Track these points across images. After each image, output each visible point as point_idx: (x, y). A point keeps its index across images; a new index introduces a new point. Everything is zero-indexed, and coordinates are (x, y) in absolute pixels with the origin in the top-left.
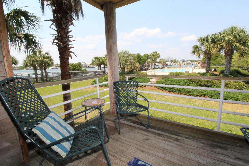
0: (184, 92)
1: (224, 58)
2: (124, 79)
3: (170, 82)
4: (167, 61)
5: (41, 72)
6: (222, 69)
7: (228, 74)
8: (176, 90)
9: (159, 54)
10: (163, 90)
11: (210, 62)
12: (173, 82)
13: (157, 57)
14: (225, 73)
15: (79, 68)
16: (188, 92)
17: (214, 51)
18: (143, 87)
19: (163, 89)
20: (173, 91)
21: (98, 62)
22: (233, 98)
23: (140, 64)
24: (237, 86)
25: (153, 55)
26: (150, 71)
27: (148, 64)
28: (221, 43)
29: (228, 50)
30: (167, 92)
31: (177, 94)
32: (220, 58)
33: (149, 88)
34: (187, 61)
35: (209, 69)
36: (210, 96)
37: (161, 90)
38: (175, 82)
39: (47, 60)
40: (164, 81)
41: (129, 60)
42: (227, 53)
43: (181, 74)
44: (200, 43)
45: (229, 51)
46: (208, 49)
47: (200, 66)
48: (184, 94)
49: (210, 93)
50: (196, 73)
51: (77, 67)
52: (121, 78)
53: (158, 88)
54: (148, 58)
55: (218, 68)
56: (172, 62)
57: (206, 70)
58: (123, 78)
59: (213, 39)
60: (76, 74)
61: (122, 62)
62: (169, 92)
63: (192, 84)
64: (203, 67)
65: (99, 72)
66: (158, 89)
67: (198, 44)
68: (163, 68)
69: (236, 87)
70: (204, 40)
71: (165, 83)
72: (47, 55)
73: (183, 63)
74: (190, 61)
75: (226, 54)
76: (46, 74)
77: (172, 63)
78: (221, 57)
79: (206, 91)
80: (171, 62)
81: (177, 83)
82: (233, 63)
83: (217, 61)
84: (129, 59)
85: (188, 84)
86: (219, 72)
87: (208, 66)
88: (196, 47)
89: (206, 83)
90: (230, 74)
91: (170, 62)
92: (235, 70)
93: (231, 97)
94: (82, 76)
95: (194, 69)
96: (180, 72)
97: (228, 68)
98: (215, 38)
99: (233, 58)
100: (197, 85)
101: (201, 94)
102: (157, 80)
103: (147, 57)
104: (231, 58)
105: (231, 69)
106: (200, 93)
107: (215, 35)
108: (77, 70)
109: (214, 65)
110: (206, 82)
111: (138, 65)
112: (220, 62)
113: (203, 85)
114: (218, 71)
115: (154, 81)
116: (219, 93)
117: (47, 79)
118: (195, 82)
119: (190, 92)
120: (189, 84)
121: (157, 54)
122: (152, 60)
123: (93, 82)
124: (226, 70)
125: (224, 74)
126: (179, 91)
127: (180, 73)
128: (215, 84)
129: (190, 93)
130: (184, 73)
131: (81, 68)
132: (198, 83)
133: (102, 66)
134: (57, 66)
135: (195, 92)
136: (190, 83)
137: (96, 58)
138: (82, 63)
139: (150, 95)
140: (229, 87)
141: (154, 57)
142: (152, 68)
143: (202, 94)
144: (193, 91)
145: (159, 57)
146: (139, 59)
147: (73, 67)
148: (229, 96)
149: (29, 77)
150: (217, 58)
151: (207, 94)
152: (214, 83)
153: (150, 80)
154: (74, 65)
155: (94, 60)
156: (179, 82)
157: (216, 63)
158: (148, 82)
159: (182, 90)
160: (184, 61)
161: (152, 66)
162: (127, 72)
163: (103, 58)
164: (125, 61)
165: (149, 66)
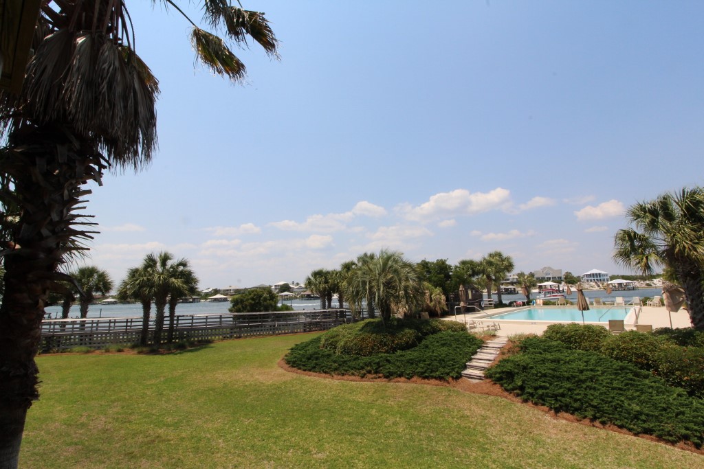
0: (617, 416)
2: (385, 345)
3: (553, 366)
4: (542, 280)
5: (157, 315)
8: (579, 403)
9: (508, 259)
10: (525, 401)
12: (564, 368)
13: (504, 269)
15: (268, 301)
16: (636, 417)
18: (450, 379)
19: (525, 397)
20: (567, 406)
21: (322, 286)
23: (445, 292)
25: (490, 263)
26: (482, 313)
27: (476, 291)
30: (545, 408)
31: (587, 421)
33: (474, 385)
34: (613, 278)
37: (519, 399)
38: (574, 365)
39: (177, 282)
40: (528, 361)
41: (400, 283)
43: (593, 332)
44: (641, 222)
46: (677, 242)
48: (621, 427)
50: (654, 328)
51: (265, 299)
52: (374, 341)
53: (506, 390)
54: (475, 273)
56: (560, 283)
58: (382, 341)
59: (688, 208)
60: (257, 322)
61: (379, 290)
62: (553, 411)
63: (646, 377)
66: (506, 394)
67: (637, 228)
68: (529, 302)
70: (654, 212)
71: (532, 368)
72: (181, 268)
73: (599, 286)
74: (624, 277)
76: (172, 321)
77: (560, 286)
80: (558, 280)
81: (581, 372)
84: (400, 280)
85: (631, 379)
87: (697, 306)
88: (629, 236)
91: (554, 281)
94: (272, 328)
95: (640, 309)
100: (668, 381)
102: (503, 354)
103: (472, 269)
106: (692, 426)
107: (694, 194)
108: (262, 308)
111: (439, 294)
113: (695, 385)
115: (491, 357)
117: (172, 335)
118: (656, 370)
119: (643, 417)
120: (630, 376)
121: (503, 260)
122: (489, 277)
123: (292, 349)
126: (595, 407)
127: (588, 328)
129: (644, 421)
130: (602, 328)
131: (276, 303)
132: (673, 374)
133: (335, 297)
134: (227, 295)
135: (668, 418)
136: (637, 375)
137: (318, 274)
138: (292, 286)
139: (472, 422)
141: (493, 268)
142: (491, 304)
144: (657, 414)
145: (509, 267)
146: (444, 276)
147: (252, 299)
149: (126, 329)
153: (475, 353)
154: (255, 295)
155: (312, 278)
156: (589, 368)
158: (470, 360)
159: (606, 407)
160: (601, 278)
161: (489, 296)
162: (399, 320)
163: (336, 274)
164: (388, 285)
165: (478, 297)
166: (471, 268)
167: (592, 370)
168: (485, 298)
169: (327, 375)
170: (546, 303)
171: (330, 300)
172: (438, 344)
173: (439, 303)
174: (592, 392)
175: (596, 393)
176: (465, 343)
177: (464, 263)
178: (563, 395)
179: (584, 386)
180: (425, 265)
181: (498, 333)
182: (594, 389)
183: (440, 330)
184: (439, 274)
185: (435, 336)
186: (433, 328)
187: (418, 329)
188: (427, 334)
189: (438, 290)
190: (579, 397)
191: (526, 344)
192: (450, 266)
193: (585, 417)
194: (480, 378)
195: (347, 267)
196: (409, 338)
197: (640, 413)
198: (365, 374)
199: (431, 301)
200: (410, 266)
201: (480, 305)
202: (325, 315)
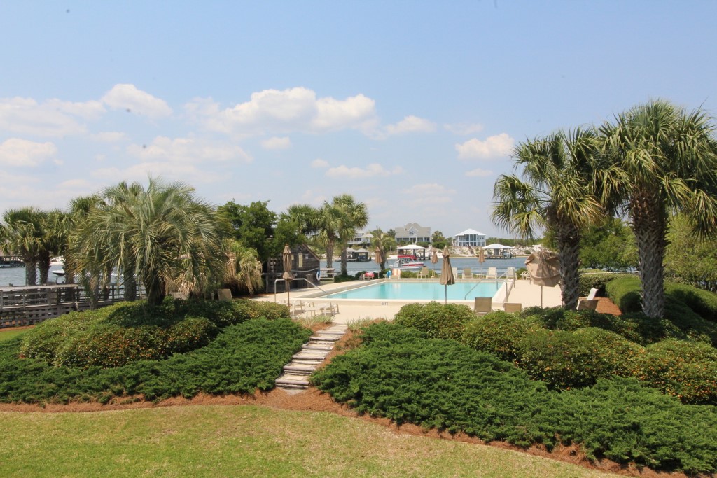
0: (469, 422)
1: (631, 237)
2: (151, 344)
3: (401, 362)
4: (404, 241)
6: (631, 290)
7: (658, 318)
8: (427, 409)
9: (360, 207)
10: (362, 413)
11: (575, 259)
12: (414, 364)
13: (354, 223)
14: (646, 312)
16: (490, 421)
17: (588, 210)
18: (257, 393)
19: (361, 407)
20: (413, 414)
21: (29, 241)
22: (700, 450)
23: (262, 256)
24: (705, 378)
25: (335, 213)
26: (316, 290)
27: (311, 256)
28: (613, 173)
29: (645, 205)
30: (386, 420)
31: (435, 431)
32: (612, 237)
33: (292, 398)
34: (489, 242)
35: (575, 292)
36: (593, 441)
37: (353, 412)
38: (427, 359)
40: (371, 357)
41: (185, 239)
42: (645, 217)
43: (455, 313)
44: (528, 167)
45: (650, 212)
46: (561, 197)
47: (538, 274)
48: (472, 435)
49: (595, 425)
50: (523, 307)
52: (131, 340)
53: (338, 401)
54: (311, 228)
55: (613, 283)
56: (427, 247)
57: (564, 295)
58: (145, 339)
59: (579, 154)
62: (395, 424)
63: (507, 370)
64: (549, 280)
65: (33, 297)
66: (336, 406)
67: (521, 174)
69: (702, 382)
70: (543, 153)
71: (374, 366)
73: (472, 252)
74: (502, 242)
75: (639, 227)
77: (426, 250)
78: (617, 231)
79: (572, 415)
80: (424, 243)
81: (435, 367)
82: (670, 261)
83: (603, 250)
84: (185, 234)
85: (490, 374)
86: (618, 300)
87: (570, 279)
88: (513, 186)
89: (570, 366)
90: (664, 318)
91: (419, 244)
92: (679, 293)
93: (694, 447)
95: (514, 284)
96: (450, 301)
97: (656, 288)
98: (590, 151)
99: (667, 243)
100: (529, 373)
101: (550, 431)
102: (338, 349)
103: (308, 220)
104: (662, 244)
105: (666, 292)
106: (546, 425)
107: (588, 136)
109: (594, 264)
110: (569, 359)
111: (252, 260)
112: (616, 253)
113: (556, 376)
114: (615, 297)
115: (321, 355)
116: (634, 423)
118: (519, 361)
119: (498, 420)
120: (490, 369)
121: (352, 210)
122: (331, 234)
124: (648, 295)
125: (642, 316)
126: (445, 412)
127: (450, 308)
128: (610, 368)
129: (498, 425)
130: (467, 308)
132: (535, 364)
133: (57, 263)
135: (524, 419)
136: (497, 368)
137: (19, 217)
139: (284, 453)
140: (674, 384)
141: (339, 221)
142: (330, 276)
143: (559, 432)
144: (512, 414)
145: (362, 220)
146: (262, 230)
148: (681, 440)
150: (601, 237)
151: (579, 430)
152: (604, 363)
153: (299, 350)
156: (444, 361)
157: (600, 256)
158: (291, 361)
159: (458, 411)
160: (477, 241)
161: (329, 263)
162: (178, 302)
163: (61, 219)
164: (163, 241)
165: (312, 265)
166: (306, 219)
167: (447, 364)
168: (323, 268)
169: (32, 406)
170: (404, 275)
171: (45, 267)
172: (242, 340)
173: (251, 273)
174: (444, 393)
175: (449, 395)
176: (284, 337)
177: (295, 210)
178: (409, 401)
179: (436, 386)
180: (232, 210)
181: (335, 319)
182: (447, 389)
183: (248, 317)
184: (256, 225)
185: (239, 327)
186: (236, 314)
187: (211, 316)
188: (226, 324)
189: (251, 253)
190: (428, 401)
191: (371, 334)
192: (273, 215)
193: (433, 427)
194: (302, 387)
195: (84, 206)
196: (195, 332)
197: (495, 415)
198: (109, 398)
199: (238, 270)
200: (204, 210)
201: (315, 277)
202: (33, 296)
